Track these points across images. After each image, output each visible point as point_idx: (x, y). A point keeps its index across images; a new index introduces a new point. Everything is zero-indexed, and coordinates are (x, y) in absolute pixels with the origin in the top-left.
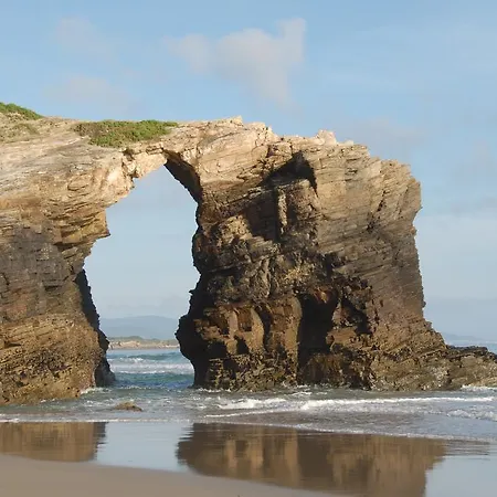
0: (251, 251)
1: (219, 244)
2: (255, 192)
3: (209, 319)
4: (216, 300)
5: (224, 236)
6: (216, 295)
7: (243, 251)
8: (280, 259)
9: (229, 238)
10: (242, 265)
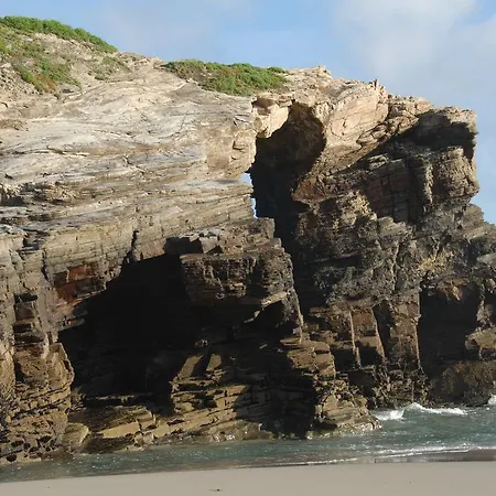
0: (382, 235)
1: (336, 225)
2: (378, 161)
3: (320, 321)
4: (328, 296)
5: (343, 217)
6: (329, 290)
7: (373, 235)
8: (413, 245)
9: (349, 218)
10: (369, 253)
